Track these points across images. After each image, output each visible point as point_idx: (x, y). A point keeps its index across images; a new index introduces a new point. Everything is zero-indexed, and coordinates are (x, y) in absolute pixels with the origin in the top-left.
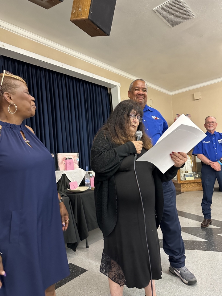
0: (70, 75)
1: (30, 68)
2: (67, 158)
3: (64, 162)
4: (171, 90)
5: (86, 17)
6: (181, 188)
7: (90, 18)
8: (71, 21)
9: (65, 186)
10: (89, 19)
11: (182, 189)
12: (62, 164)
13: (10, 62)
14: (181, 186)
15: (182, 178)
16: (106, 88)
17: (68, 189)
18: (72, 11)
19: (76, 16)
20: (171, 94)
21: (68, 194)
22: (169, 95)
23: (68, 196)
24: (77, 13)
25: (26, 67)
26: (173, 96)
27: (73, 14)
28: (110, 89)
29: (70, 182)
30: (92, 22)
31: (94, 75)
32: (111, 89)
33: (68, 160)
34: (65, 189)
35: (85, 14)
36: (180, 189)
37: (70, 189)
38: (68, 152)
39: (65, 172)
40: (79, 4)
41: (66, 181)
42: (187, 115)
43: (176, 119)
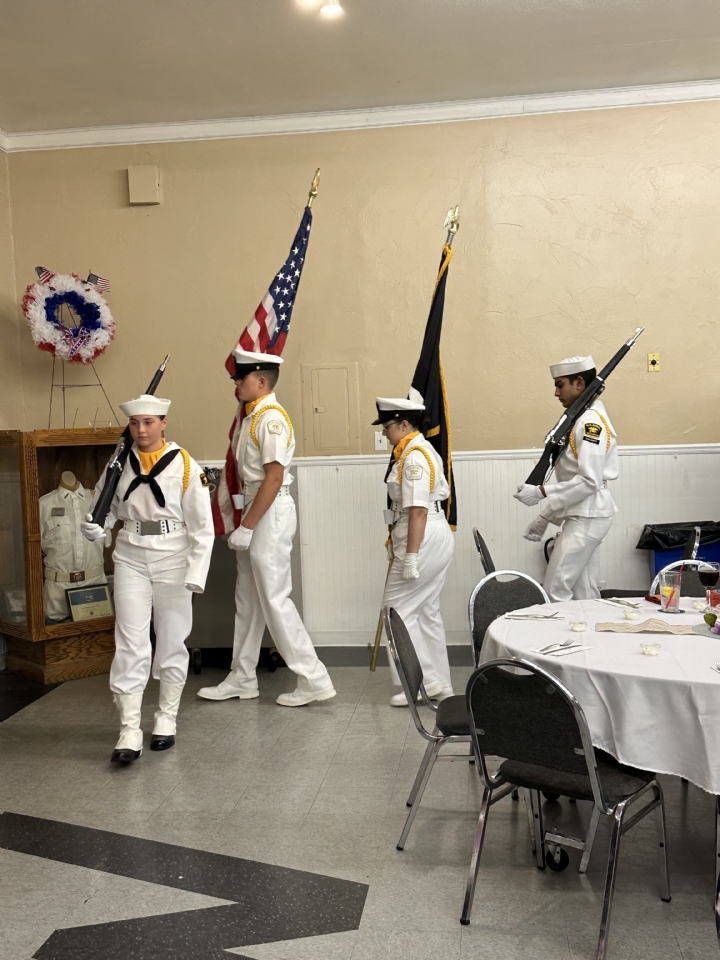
6: (44, 664)
11: (52, 670)
14: (44, 651)
15: (53, 607)
20: (8, 143)
26: (17, 156)
36: (41, 667)
42: (92, 278)
43: (32, 293)
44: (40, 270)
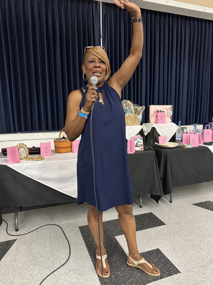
3: (155, 115)
9: (154, 139)
12: (153, 117)
17: (156, 143)
21: (155, 148)
29: (160, 136)
31: (206, 8)
33: (160, 113)
34: (154, 142)
39: (155, 126)
41: (155, 134)
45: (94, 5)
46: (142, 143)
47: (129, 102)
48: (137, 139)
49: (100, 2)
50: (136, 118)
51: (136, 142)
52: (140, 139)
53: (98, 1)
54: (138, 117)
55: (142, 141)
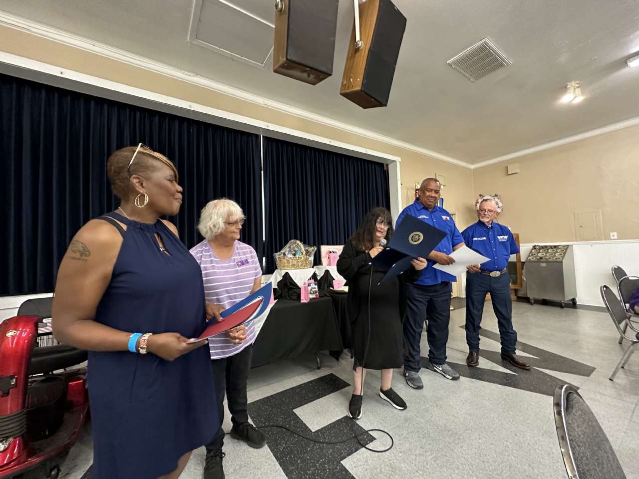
0: (339, 152)
1: (294, 147)
2: (331, 251)
3: (327, 256)
4: (473, 163)
5: (358, 88)
7: (363, 89)
8: (341, 94)
9: (328, 284)
10: (361, 90)
12: (325, 258)
13: (274, 144)
16: (381, 165)
17: (331, 288)
18: (342, 83)
19: (347, 87)
20: (472, 167)
21: (331, 294)
22: (470, 169)
23: (331, 296)
24: (347, 85)
25: (290, 148)
26: (475, 170)
27: (343, 86)
28: (387, 165)
29: (334, 279)
30: (366, 93)
31: (367, 150)
32: (389, 166)
33: (332, 254)
34: (328, 287)
35: (357, 84)
37: (333, 288)
38: (333, 244)
39: (328, 268)
40: (351, 73)
41: (330, 278)
42: (496, 195)
43: (478, 201)
44: (480, 195)
45: (254, 139)
46: (317, 289)
47: (298, 242)
48: (311, 285)
49: (260, 136)
50: (307, 259)
51: (310, 288)
52: (314, 284)
53: (258, 135)
54: (310, 259)
55: (316, 286)
